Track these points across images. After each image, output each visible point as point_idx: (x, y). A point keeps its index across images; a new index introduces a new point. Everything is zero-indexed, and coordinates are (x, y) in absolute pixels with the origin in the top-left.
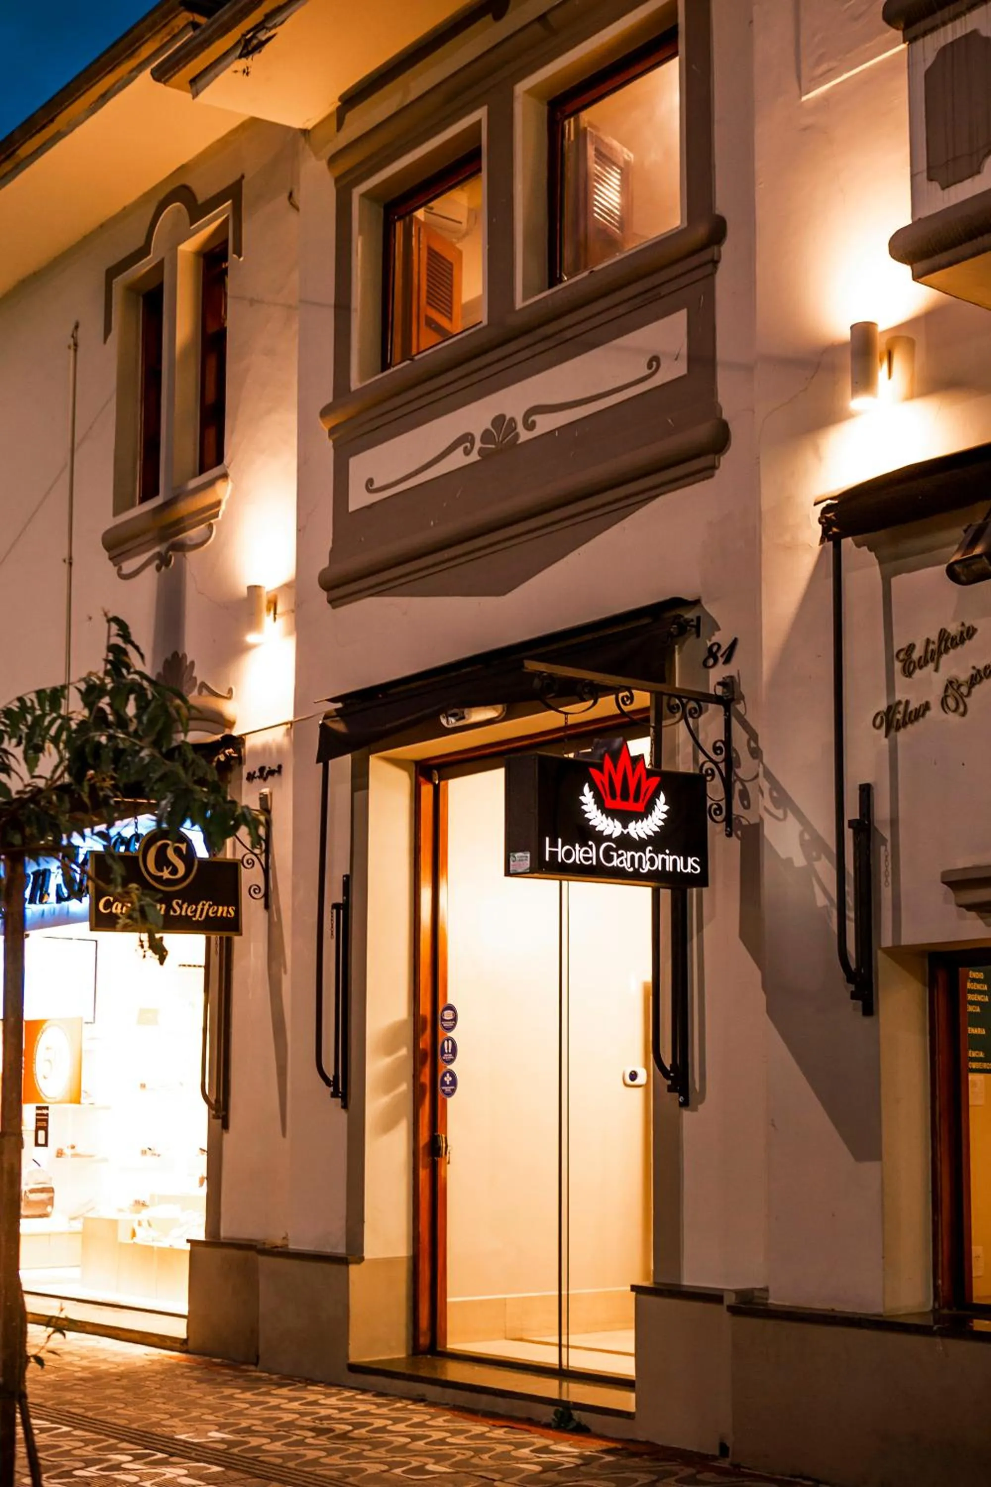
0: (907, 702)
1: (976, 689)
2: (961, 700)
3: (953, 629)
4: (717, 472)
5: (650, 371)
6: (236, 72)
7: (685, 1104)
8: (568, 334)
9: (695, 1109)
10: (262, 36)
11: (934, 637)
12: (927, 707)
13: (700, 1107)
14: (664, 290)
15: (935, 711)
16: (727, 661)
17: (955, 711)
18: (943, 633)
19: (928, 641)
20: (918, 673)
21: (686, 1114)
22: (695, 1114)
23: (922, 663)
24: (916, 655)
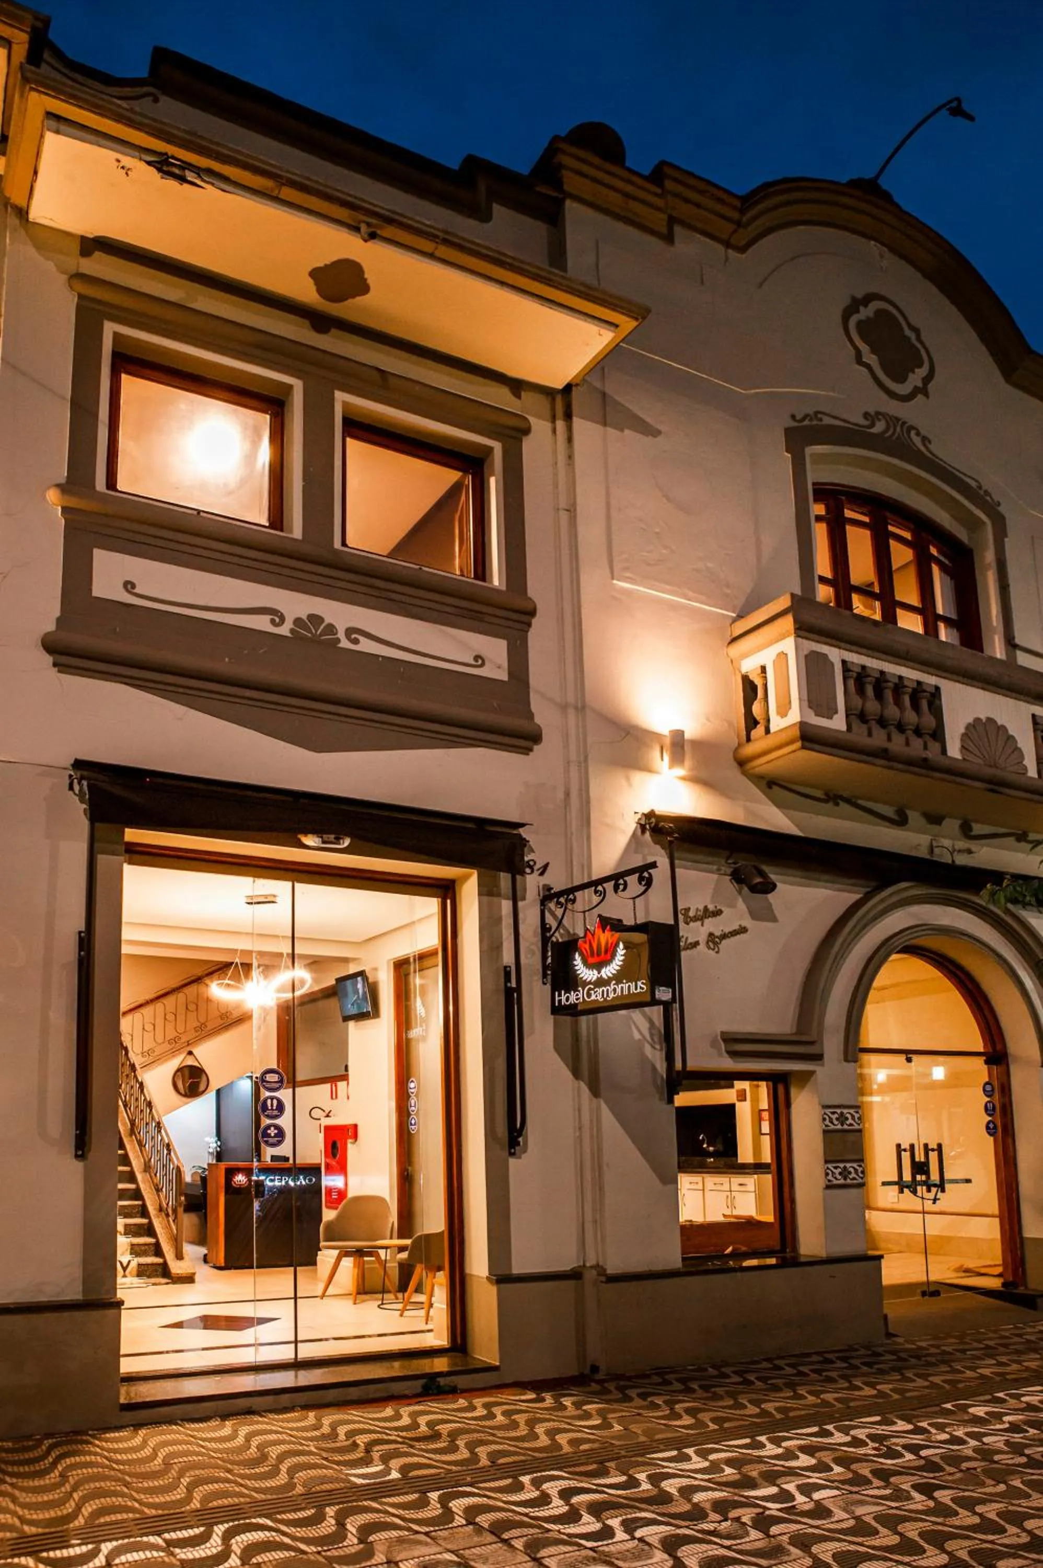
0: (687, 938)
1: (724, 942)
2: (716, 944)
3: (711, 907)
4: (531, 753)
5: (473, 663)
6: (118, 161)
7: (512, 1154)
8: (394, 596)
9: (520, 1158)
10: (190, 176)
11: (701, 907)
12: (696, 944)
13: (523, 1156)
14: (487, 618)
15: (702, 947)
16: (542, 874)
17: (713, 949)
18: (706, 908)
19: (697, 910)
20: (692, 924)
21: (512, 1161)
22: (520, 1160)
23: (695, 919)
24: (691, 914)
